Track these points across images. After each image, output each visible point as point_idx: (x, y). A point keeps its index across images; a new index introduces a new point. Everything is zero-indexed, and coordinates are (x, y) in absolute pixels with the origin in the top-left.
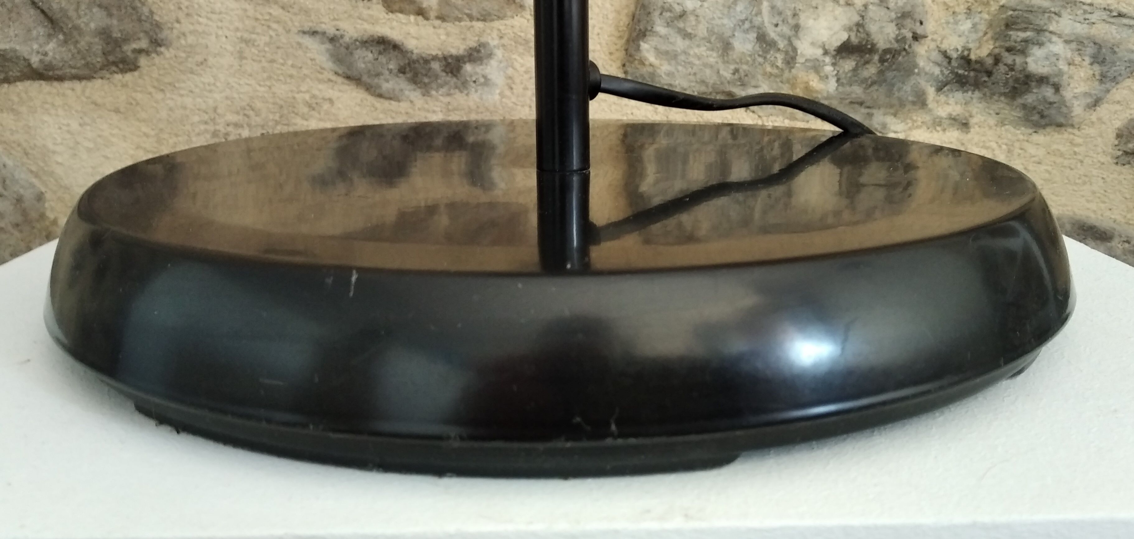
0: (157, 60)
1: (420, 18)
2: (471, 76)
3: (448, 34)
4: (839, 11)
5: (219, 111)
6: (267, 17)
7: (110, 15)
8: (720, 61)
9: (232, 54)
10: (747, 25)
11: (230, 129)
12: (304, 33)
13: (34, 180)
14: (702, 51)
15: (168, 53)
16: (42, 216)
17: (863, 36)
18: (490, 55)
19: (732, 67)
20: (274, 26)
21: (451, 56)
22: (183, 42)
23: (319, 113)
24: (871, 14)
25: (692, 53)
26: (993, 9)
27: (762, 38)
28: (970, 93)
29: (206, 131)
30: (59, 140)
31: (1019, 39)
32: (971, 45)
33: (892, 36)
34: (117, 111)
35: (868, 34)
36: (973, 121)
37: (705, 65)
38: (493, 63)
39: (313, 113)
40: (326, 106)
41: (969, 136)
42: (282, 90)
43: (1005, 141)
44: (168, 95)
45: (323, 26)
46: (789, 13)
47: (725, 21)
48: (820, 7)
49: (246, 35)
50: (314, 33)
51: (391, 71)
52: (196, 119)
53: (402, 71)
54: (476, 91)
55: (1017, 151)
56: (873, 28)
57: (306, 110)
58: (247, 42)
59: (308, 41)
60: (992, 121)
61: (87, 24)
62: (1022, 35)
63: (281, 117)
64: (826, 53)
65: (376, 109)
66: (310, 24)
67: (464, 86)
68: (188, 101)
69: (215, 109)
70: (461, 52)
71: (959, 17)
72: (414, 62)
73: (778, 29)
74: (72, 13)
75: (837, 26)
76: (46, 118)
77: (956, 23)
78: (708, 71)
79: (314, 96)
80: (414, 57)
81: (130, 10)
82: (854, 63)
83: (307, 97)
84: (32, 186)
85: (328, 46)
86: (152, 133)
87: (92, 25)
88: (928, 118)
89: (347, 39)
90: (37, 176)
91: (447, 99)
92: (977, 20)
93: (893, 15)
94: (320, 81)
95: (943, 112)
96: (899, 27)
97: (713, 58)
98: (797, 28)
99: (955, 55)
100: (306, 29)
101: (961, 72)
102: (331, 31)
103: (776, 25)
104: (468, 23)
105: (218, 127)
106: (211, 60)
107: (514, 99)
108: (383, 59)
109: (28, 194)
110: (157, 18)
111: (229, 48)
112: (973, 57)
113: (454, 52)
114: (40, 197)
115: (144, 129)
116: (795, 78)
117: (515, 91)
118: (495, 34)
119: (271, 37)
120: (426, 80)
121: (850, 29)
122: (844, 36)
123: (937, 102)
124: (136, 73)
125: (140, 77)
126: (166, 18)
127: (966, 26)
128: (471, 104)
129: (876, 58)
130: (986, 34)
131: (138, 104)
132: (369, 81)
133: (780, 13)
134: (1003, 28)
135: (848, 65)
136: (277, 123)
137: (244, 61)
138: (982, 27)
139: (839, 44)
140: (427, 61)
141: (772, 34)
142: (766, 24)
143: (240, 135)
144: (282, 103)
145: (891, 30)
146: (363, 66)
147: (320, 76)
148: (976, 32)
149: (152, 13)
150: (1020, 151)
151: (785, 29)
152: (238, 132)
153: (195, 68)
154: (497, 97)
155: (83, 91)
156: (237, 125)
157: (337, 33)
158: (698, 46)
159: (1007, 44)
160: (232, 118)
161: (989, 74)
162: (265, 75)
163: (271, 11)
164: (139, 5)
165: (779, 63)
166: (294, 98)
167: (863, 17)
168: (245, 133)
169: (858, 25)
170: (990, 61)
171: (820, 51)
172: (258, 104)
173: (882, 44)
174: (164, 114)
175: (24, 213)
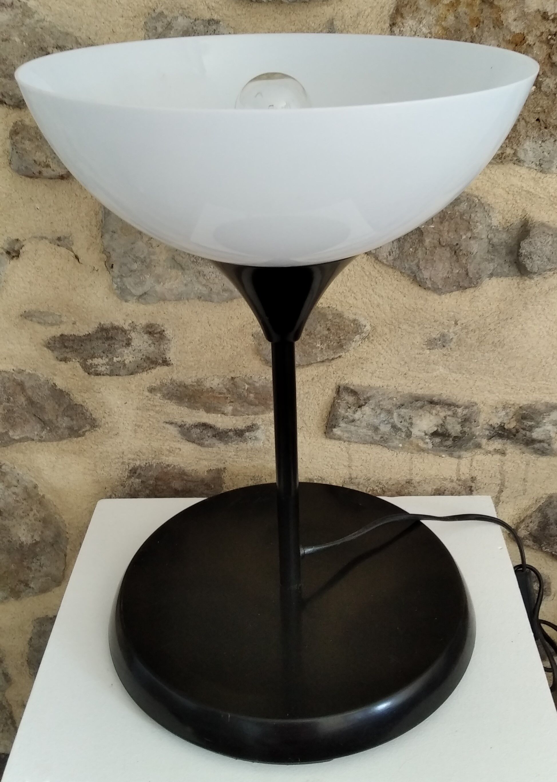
0: (94, 433)
1: (223, 415)
2: (248, 437)
3: (237, 421)
4: (432, 417)
5: (125, 453)
6: (148, 416)
7: (72, 420)
8: (373, 434)
9: (131, 431)
10: (386, 422)
11: (131, 461)
12: (166, 423)
13: (32, 479)
14: (365, 430)
15: (100, 431)
16: (38, 494)
17: (445, 430)
18: (258, 428)
19: (380, 436)
20: (151, 419)
21: (239, 430)
22: (107, 426)
23: (174, 454)
24: (448, 421)
25: (359, 431)
26: (516, 408)
27: (394, 427)
28: (505, 440)
29: (119, 462)
30: (46, 464)
31: (528, 425)
32: (505, 422)
33: (459, 431)
34: (74, 453)
35: (447, 430)
36: (507, 452)
37: (366, 435)
38: (259, 431)
39: (171, 454)
40: (178, 451)
41: (506, 457)
42: (156, 445)
43: (525, 460)
44: (100, 446)
45: (176, 420)
46: (407, 418)
47: (375, 421)
48: (423, 416)
49: (138, 423)
50: (171, 423)
51: (209, 436)
52: (113, 457)
53: (215, 436)
54: (251, 442)
55: (531, 464)
56: (449, 427)
57: (167, 453)
58: (139, 426)
59: (168, 426)
60: (518, 452)
61: (61, 425)
62: (530, 423)
63: (155, 456)
64: (426, 434)
65: (202, 451)
66: (169, 419)
67: (245, 441)
68: (109, 449)
69: (123, 453)
70: (243, 428)
71: (499, 410)
72: (220, 433)
73: (402, 423)
74: (55, 421)
75: (431, 424)
76: (39, 455)
77: (497, 412)
78: (367, 437)
79: (172, 447)
80: (220, 431)
81: (81, 415)
82: (440, 440)
83: (168, 448)
84: (32, 482)
85: (180, 429)
86: (92, 462)
87: (64, 425)
88: (483, 451)
89: (187, 426)
90: (34, 478)
91: (237, 446)
92: (508, 411)
93: (460, 420)
94: (174, 441)
95: (491, 448)
96: (462, 426)
97: (370, 433)
98: (411, 424)
99: (496, 426)
100: (168, 421)
101: (500, 432)
102: (180, 423)
103: (401, 422)
104: (247, 416)
105: (124, 461)
106: (120, 433)
107: (270, 445)
108: (205, 432)
109: (30, 486)
110: (94, 416)
111: (130, 428)
112: (506, 427)
113: (240, 427)
114: (36, 487)
115: (88, 461)
116: (412, 441)
117: (270, 441)
118: (260, 420)
119: (150, 424)
120: (226, 439)
121: (438, 426)
122: (435, 429)
123: (488, 444)
124: (83, 438)
125: (86, 439)
126: (98, 416)
127: (504, 413)
128: (249, 447)
129: (451, 439)
130: (512, 418)
131: (85, 451)
132: (198, 442)
133: (403, 417)
134: (521, 418)
135: (438, 440)
136: (153, 458)
137: (137, 434)
138: (511, 414)
139: (432, 432)
140: (226, 433)
141: (399, 425)
142: (396, 422)
143: (135, 464)
144: (156, 450)
145: (458, 428)
146: (195, 436)
147: (174, 440)
148: (507, 416)
149: (91, 414)
150: (533, 465)
151: (406, 424)
152: (134, 462)
153: (112, 436)
154: (262, 444)
155: (58, 445)
156: (133, 460)
157: (182, 423)
158: (362, 429)
159: (522, 427)
160: (130, 456)
161: (515, 435)
162: (148, 439)
163: (150, 413)
164: (85, 411)
165: (403, 436)
166: (161, 448)
167: (444, 422)
168: (138, 463)
169: (441, 425)
170: (514, 431)
171: (423, 434)
172: (144, 451)
173: (454, 434)
174: (98, 455)
175: (29, 494)
